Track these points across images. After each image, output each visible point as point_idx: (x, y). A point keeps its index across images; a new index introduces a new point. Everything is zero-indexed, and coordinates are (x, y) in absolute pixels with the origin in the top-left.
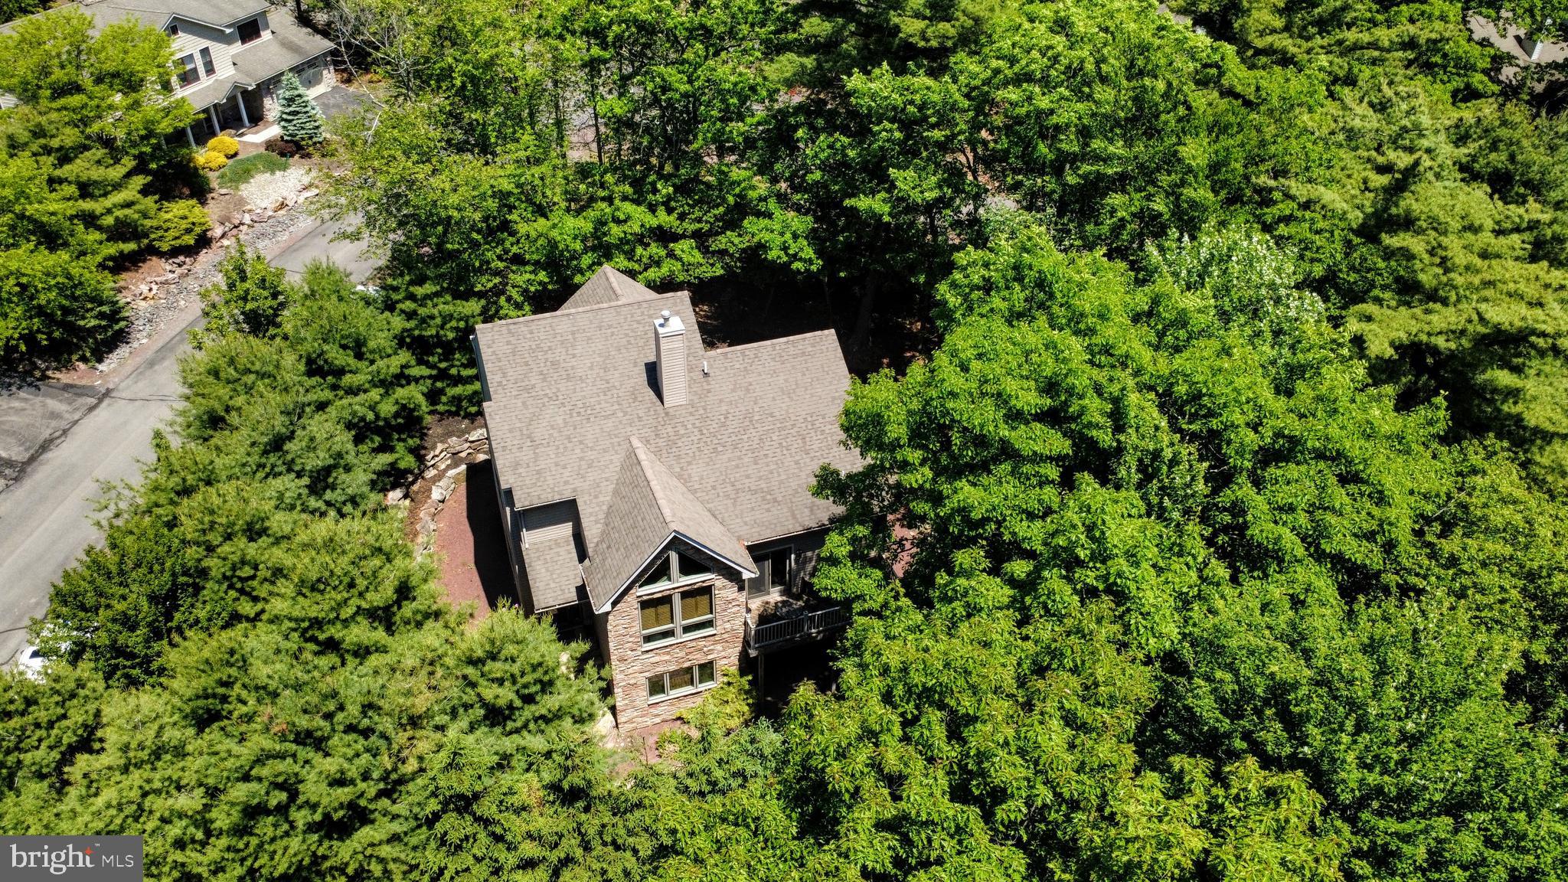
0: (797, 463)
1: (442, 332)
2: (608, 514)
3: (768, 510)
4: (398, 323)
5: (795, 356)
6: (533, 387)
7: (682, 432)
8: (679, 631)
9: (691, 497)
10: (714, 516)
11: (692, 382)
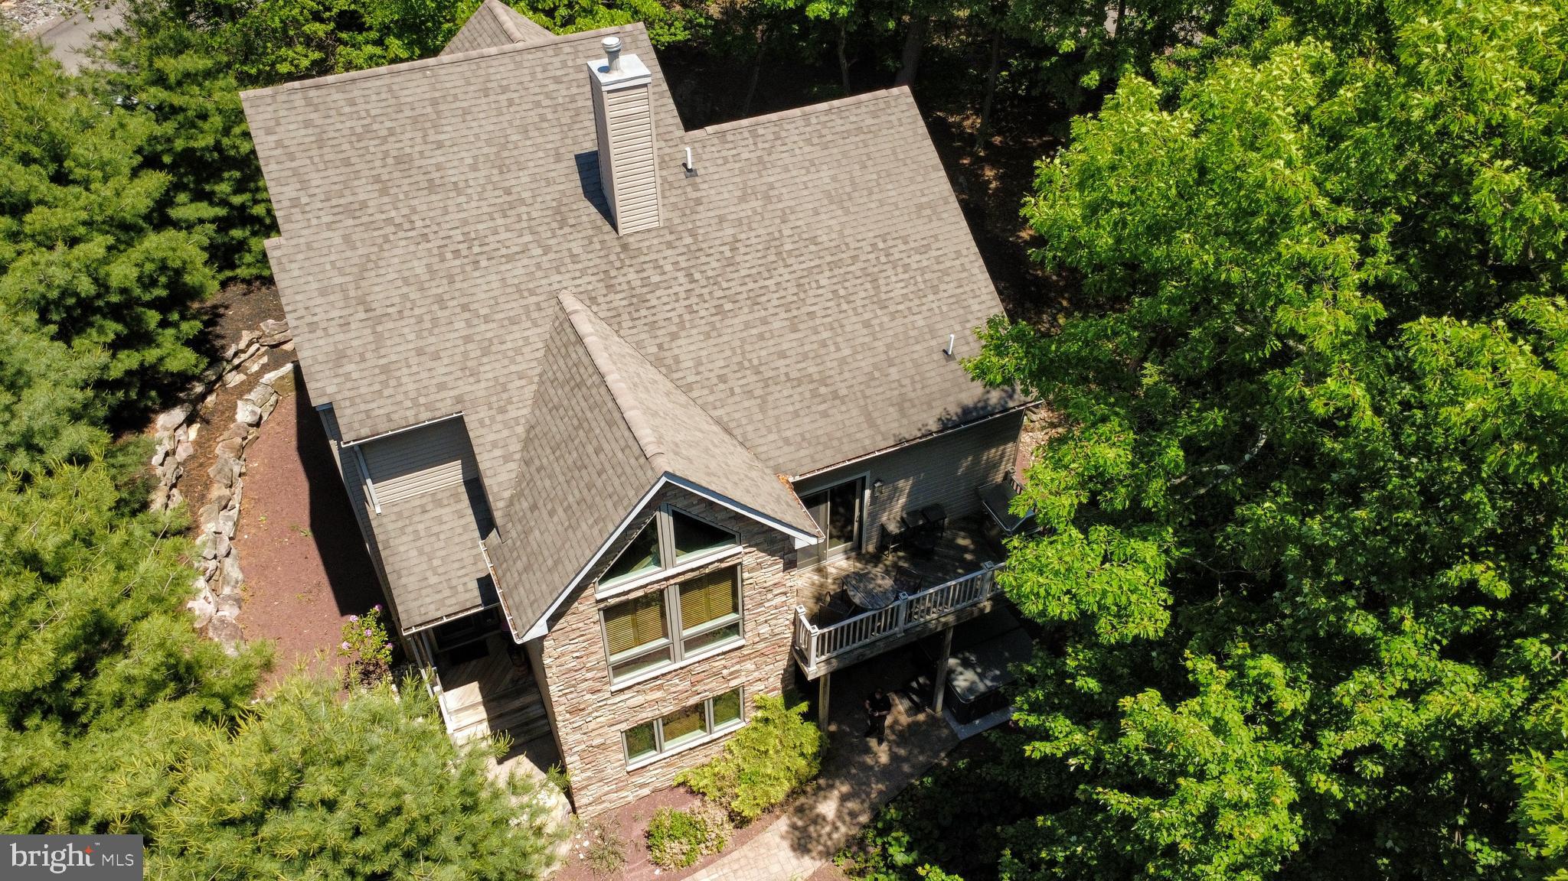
0: (867, 324)
1: (226, 141)
2: (528, 442)
3: (825, 414)
4: (141, 126)
5: (845, 135)
6: (364, 205)
7: (655, 279)
8: (678, 647)
9: (683, 399)
10: (728, 431)
11: (667, 185)
